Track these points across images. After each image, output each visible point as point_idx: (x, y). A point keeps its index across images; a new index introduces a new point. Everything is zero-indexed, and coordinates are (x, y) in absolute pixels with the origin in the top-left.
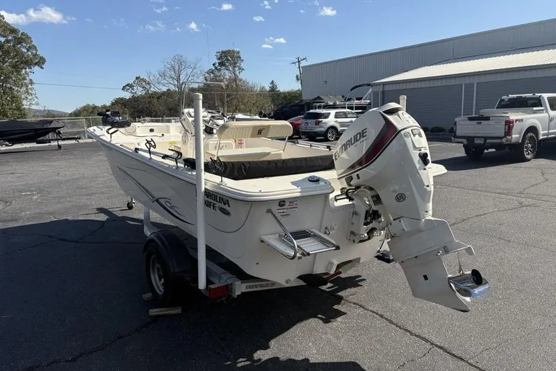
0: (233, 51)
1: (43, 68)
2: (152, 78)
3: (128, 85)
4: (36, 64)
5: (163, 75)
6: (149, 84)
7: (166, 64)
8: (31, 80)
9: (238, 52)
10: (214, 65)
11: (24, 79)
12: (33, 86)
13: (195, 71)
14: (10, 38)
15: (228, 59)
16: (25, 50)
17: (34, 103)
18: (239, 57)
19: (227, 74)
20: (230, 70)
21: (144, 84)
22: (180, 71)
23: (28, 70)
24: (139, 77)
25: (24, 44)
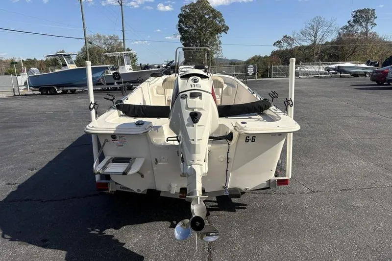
0: (369, 10)
1: (227, 33)
2: (295, 36)
3: (277, 42)
4: (223, 31)
5: (304, 33)
6: (292, 40)
7: (307, 24)
8: (220, 41)
9: (373, 10)
10: (348, 22)
11: (216, 40)
12: (221, 45)
13: (331, 28)
14: (211, 15)
15: (363, 16)
16: (218, 23)
17: (220, 56)
18: (373, 14)
19: (359, 29)
20: (362, 26)
21: (289, 40)
22: (318, 29)
23: (219, 35)
24: (286, 36)
25: (217, 19)
